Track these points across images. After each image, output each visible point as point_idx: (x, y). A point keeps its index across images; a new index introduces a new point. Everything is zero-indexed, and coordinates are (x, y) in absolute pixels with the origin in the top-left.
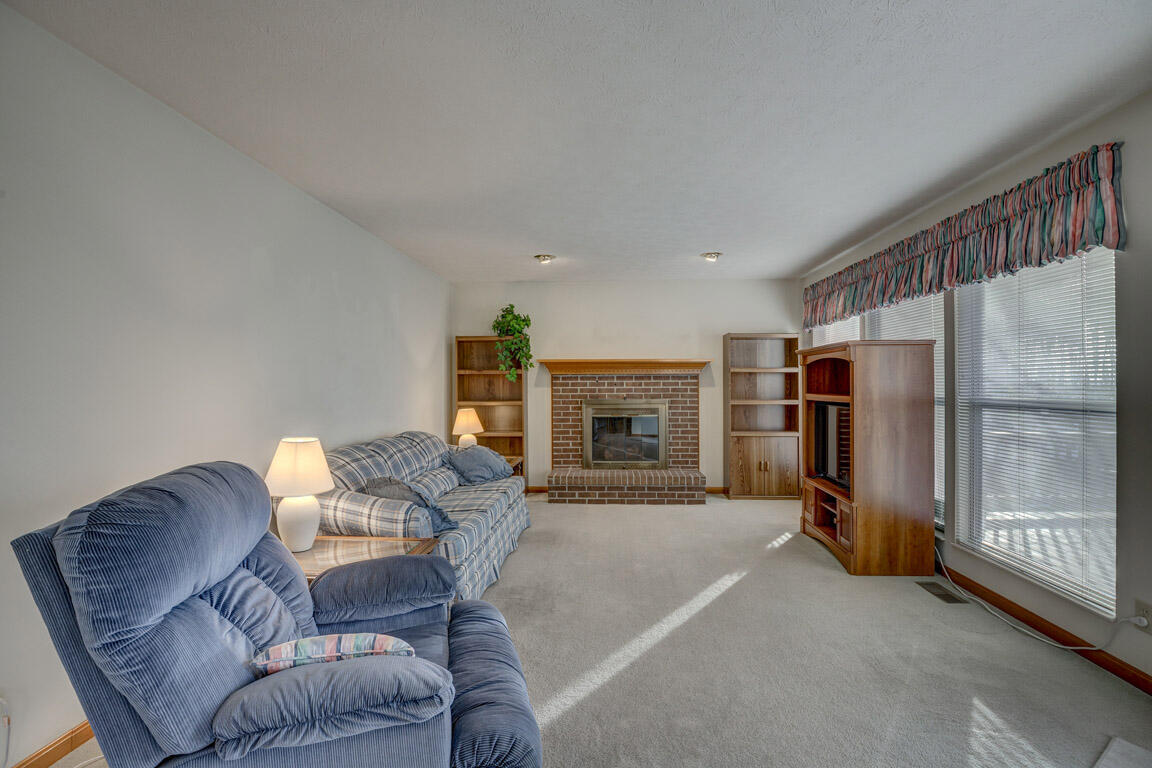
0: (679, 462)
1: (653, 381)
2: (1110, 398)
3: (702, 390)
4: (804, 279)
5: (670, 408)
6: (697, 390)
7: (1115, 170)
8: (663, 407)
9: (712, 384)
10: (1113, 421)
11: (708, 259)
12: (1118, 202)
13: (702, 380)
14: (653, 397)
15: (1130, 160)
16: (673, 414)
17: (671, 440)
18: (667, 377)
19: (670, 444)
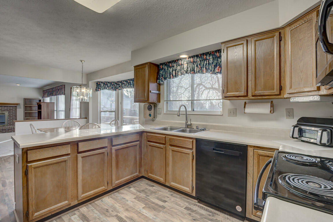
0: (11, 125)
1: (3, 107)
2: (64, 110)
3: (18, 110)
4: (43, 89)
5: (8, 113)
6: (16, 109)
7: (64, 87)
8: (7, 113)
9: (20, 108)
10: (64, 112)
11: (17, 85)
12: (64, 91)
13: (17, 107)
14: (3, 111)
15: (66, 86)
16: (9, 114)
17: (9, 120)
18: (8, 107)
19: (9, 121)
